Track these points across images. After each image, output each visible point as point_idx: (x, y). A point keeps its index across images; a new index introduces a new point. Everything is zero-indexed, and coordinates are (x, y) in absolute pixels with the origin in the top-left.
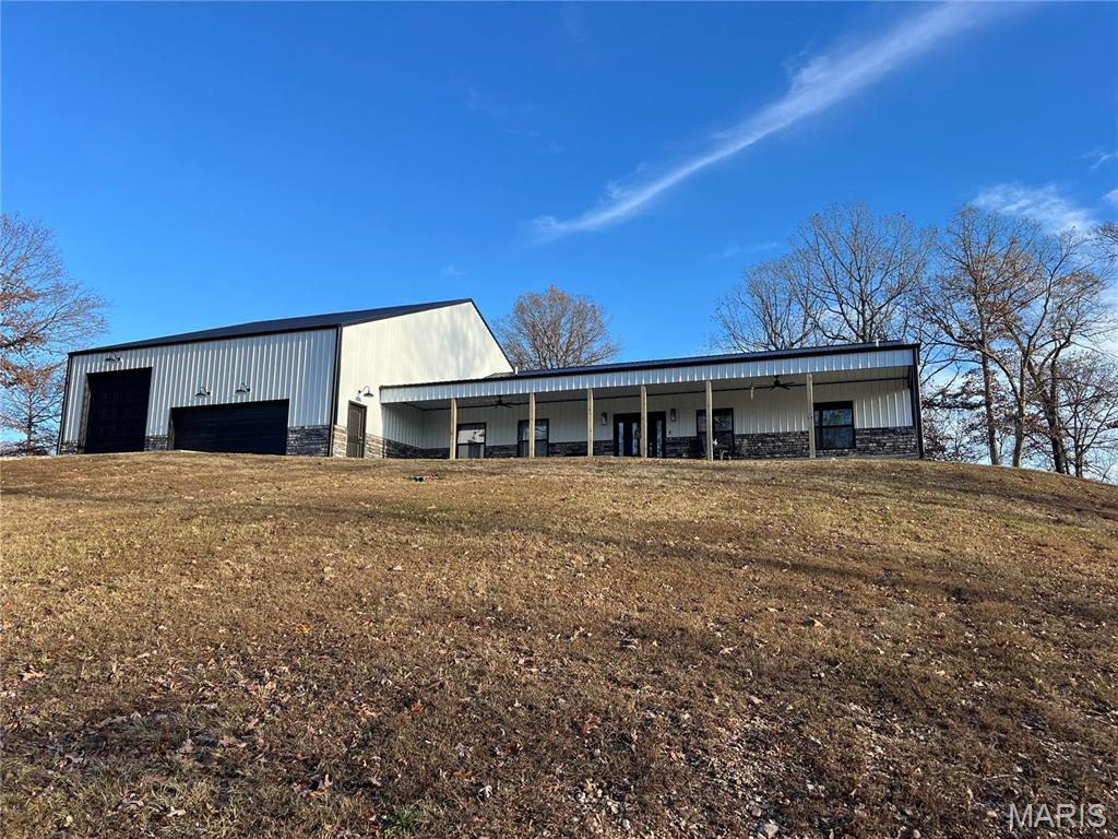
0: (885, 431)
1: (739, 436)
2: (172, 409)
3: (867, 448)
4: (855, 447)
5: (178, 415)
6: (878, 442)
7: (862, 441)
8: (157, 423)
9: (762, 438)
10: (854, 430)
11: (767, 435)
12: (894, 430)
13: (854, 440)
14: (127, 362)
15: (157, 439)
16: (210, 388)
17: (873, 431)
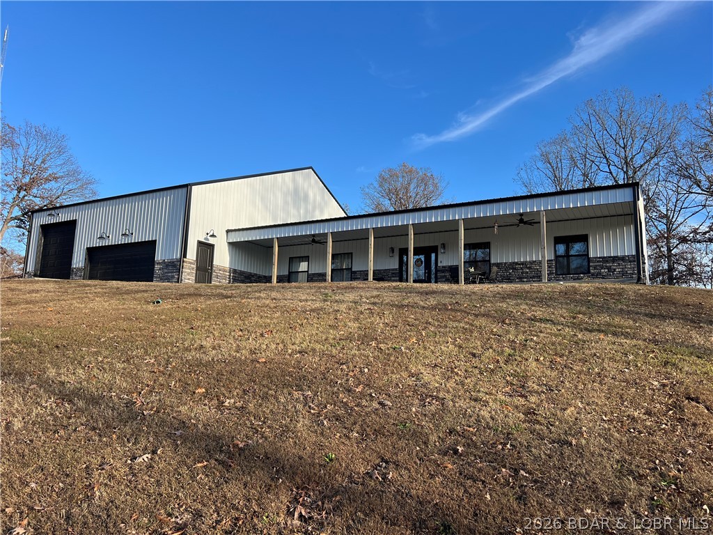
0: (615, 259)
1: (494, 264)
2: (87, 248)
3: (600, 273)
4: (589, 272)
5: (91, 252)
6: (609, 269)
7: (595, 268)
8: (79, 259)
9: (513, 266)
10: (589, 259)
11: (517, 263)
12: (623, 258)
13: (589, 266)
14: (63, 217)
15: (78, 269)
16: (109, 234)
17: (605, 259)
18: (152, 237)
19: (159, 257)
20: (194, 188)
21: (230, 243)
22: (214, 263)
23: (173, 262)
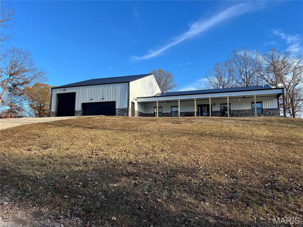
0: (271, 109)
1: (232, 110)
2: (82, 103)
3: (266, 114)
4: (263, 113)
5: (84, 105)
6: (269, 112)
7: (265, 112)
8: (78, 107)
9: (238, 111)
10: (262, 109)
11: (239, 110)
12: (273, 109)
13: (263, 112)
14: (69, 91)
15: (78, 111)
16: (93, 97)
17: (268, 109)
18: (114, 100)
19: (117, 107)
20: (131, 83)
21: (138, 102)
22: (135, 109)
23: (124, 109)
